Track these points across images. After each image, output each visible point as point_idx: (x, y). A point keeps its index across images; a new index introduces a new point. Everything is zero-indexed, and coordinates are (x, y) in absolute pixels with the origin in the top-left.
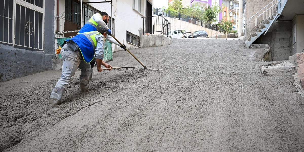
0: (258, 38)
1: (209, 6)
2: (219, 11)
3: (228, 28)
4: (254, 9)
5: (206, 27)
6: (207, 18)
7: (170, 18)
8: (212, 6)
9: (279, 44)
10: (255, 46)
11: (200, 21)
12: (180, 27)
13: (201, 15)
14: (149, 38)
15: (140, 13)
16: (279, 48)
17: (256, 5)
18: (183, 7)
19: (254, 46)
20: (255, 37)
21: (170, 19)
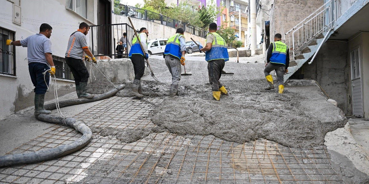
0: (299, 69)
1: (203, 6)
2: (217, 13)
3: (229, 38)
4: (288, 18)
5: (199, 36)
6: (202, 22)
7: (147, 21)
8: (207, 6)
9: (328, 77)
10: (294, 82)
11: (191, 27)
12: (163, 35)
13: (193, 19)
14: (104, 67)
15: (87, 18)
16: (329, 85)
17: (290, 12)
18: (167, 6)
19: (292, 83)
20: (295, 67)
21: (148, 23)
